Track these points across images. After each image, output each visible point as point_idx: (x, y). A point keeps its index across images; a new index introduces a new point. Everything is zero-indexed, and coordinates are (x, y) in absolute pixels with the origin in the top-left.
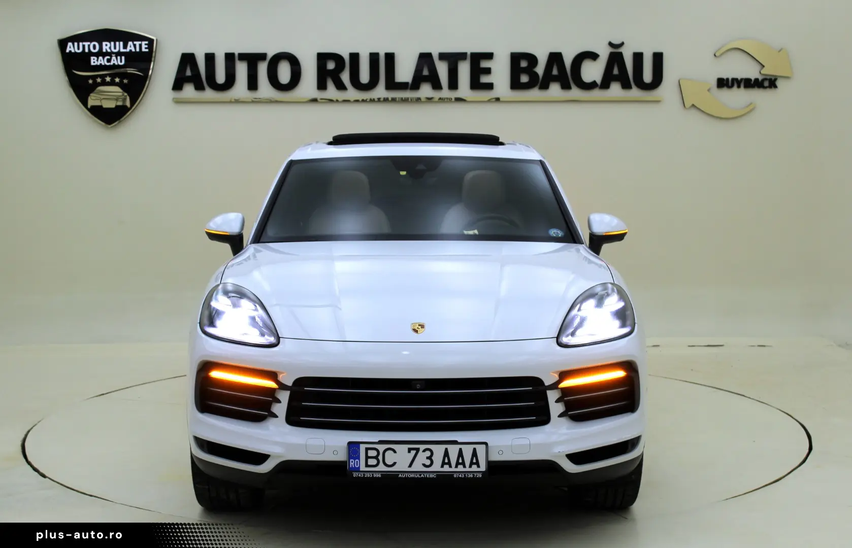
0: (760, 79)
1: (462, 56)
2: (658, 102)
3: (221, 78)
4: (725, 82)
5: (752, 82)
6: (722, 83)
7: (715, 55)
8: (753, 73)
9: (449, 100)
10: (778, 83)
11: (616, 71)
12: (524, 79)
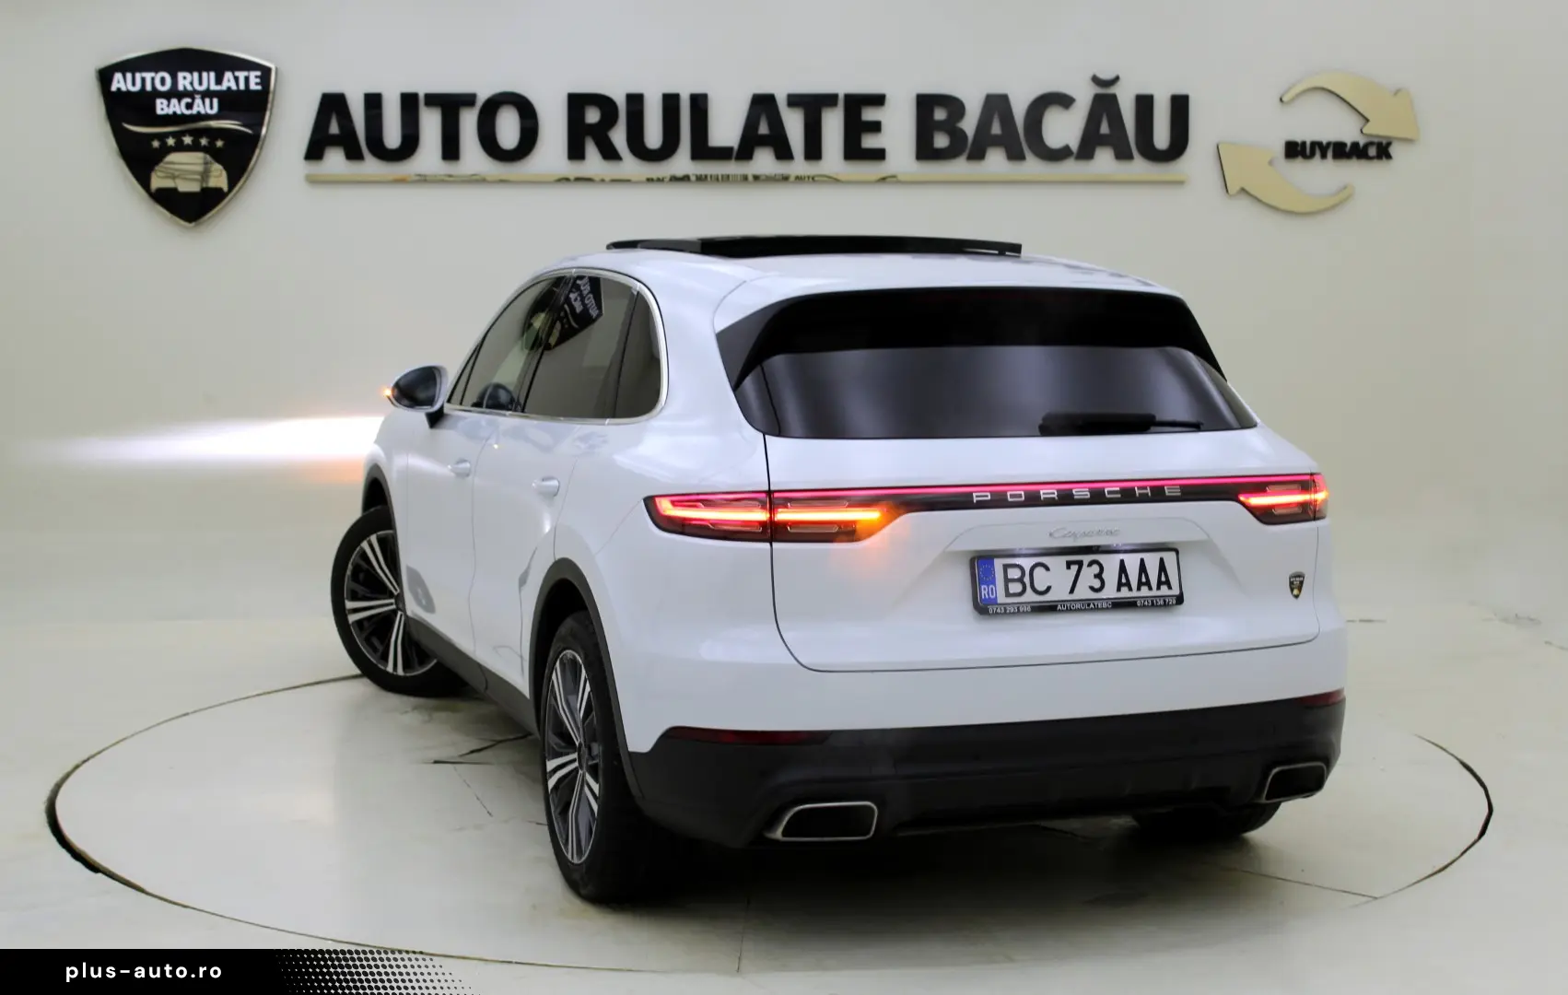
0: (1361, 144)
1: (830, 100)
2: (1180, 183)
3: (392, 138)
4: (1299, 148)
5: (1348, 149)
6: (1294, 150)
7: (1281, 100)
8: (1348, 132)
10: (1393, 150)
11: (1105, 129)
12: (941, 141)
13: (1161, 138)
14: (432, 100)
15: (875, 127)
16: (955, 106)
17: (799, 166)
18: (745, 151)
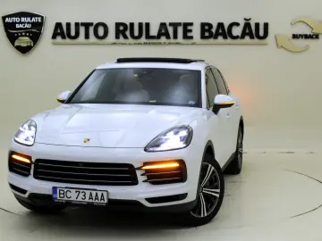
0: (312, 35)
1: (179, 24)
2: (266, 44)
3: (73, 33)
5: (308, 36)
6: (295, 36)
7: (291, 24)
8: (308, 32)
9: (173, 44)
10: (319, 36)
11: (247, 31)
12: (207, 34)
13: (261, 33)
14: (83, 24)
15: (191, 31)
16: (210, 26)
17: (172, 40)
18: (159, 36)
